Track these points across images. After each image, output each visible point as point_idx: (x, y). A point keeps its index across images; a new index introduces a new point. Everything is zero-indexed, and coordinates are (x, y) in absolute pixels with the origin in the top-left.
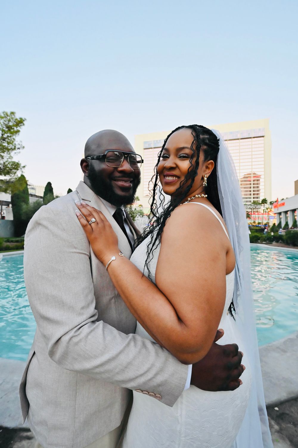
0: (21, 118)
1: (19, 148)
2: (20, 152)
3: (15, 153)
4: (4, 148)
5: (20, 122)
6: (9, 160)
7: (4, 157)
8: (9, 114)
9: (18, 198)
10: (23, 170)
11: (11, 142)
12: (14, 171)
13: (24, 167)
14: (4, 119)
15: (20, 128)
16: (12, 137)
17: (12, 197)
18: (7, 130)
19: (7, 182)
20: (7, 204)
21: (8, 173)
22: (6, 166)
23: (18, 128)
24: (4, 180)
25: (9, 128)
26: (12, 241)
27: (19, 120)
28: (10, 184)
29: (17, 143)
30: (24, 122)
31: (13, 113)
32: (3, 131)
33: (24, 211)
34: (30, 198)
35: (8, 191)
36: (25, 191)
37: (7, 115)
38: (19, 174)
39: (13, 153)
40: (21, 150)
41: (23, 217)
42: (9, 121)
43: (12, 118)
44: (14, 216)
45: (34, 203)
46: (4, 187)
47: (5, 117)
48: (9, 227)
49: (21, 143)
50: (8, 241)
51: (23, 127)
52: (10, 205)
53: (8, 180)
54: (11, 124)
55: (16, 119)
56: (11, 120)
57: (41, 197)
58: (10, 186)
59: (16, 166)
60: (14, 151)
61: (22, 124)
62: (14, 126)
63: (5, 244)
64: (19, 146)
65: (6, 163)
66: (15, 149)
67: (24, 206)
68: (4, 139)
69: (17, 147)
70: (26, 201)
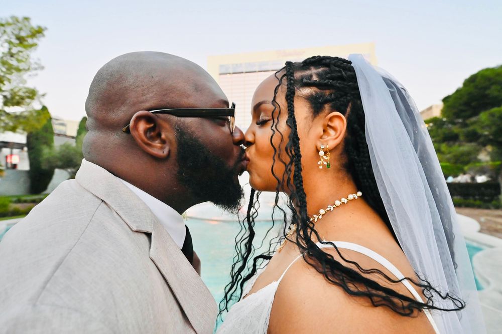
0: (39, 27)
1: (36, 69)
2: (36, 75)
3: (30, 76)
4: (12, 68)
5: (38, 32)
6: (21, 85)
7: (12, 81)
8: (20, 19)
9: (37, 139)
10: (42, 100)
11: (24, 60)
12: (28, 100)
13: (43, 95)
14: (13, 26)
15: (38, 40)
16: (24, 53)
17: (28, 138)
18: (17, 42)
19: (17, 117)
20: (20, 146)
21: (18, 104)
22: (15, 93)
23: (35, 40)
24: (11, 114)
25: (21, 40)
26: (25, 202)
27: (37, 29)
28: (22, 120)
29: (32, 61)
30: (45, 33)
31: (27, 19)
32: (10, 43)
33: (45, 156)
34: (55, 138)
35: (18, 130)
36: (48, 129)
37: (18, 21)
38: (36, 105)
39: (25, 76)
40: (39, 72)
41: (44, 166)
42: (21, 29)
43: (26, 26)
44: (31, 165)
45: (61, 146)
46: (11, 124)
47: (14, 24)
48: (22, 180)
49: (38, 62)
50: (19, 201)
51: (42, 39)
52: (26, 149)
53: (18, 114)
54: (23, 34)
55: (32, 28)
56: (24, 28)
57: (73, 137)
58: (20, 123)
59: (32, 94)
60: (29, 73)
61: (40, 34)
62: (28, 37)
63: (14, 206)
64: (36, 66)
65: (16, 90)
66: (29, 69)
67: (46, 151)
68: (12, 55)
69: (34, 66)
70: (49, 143)
